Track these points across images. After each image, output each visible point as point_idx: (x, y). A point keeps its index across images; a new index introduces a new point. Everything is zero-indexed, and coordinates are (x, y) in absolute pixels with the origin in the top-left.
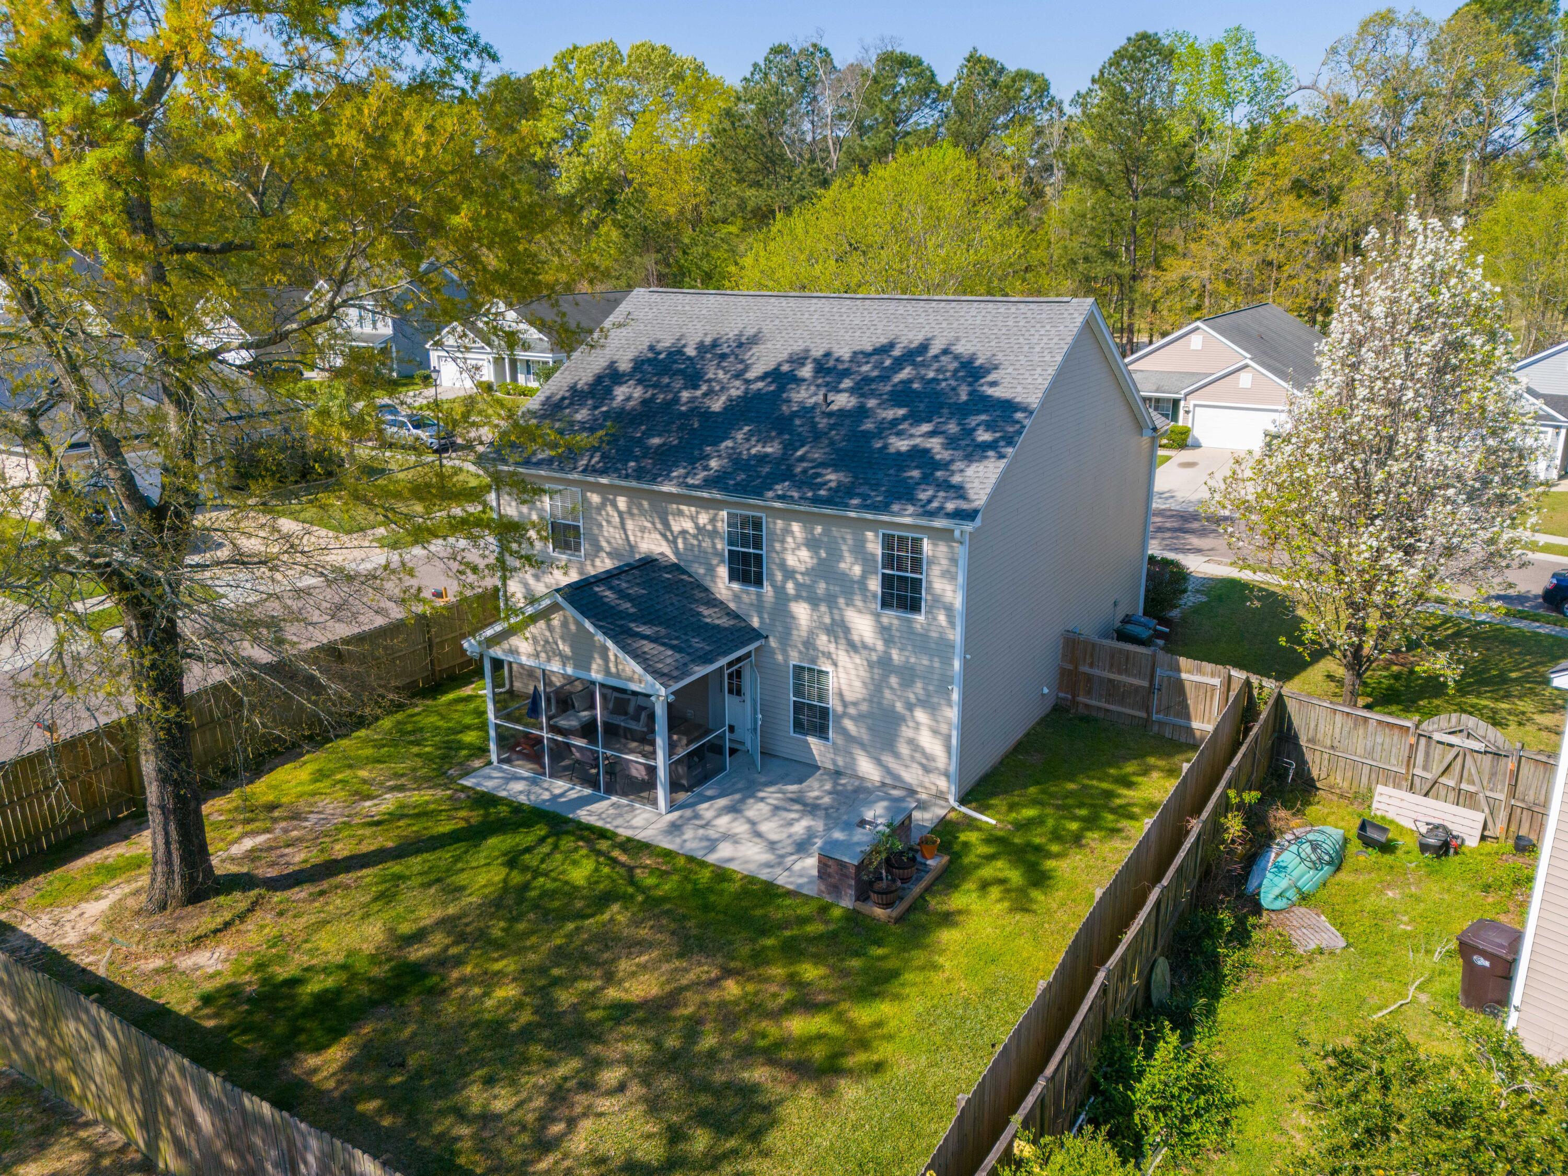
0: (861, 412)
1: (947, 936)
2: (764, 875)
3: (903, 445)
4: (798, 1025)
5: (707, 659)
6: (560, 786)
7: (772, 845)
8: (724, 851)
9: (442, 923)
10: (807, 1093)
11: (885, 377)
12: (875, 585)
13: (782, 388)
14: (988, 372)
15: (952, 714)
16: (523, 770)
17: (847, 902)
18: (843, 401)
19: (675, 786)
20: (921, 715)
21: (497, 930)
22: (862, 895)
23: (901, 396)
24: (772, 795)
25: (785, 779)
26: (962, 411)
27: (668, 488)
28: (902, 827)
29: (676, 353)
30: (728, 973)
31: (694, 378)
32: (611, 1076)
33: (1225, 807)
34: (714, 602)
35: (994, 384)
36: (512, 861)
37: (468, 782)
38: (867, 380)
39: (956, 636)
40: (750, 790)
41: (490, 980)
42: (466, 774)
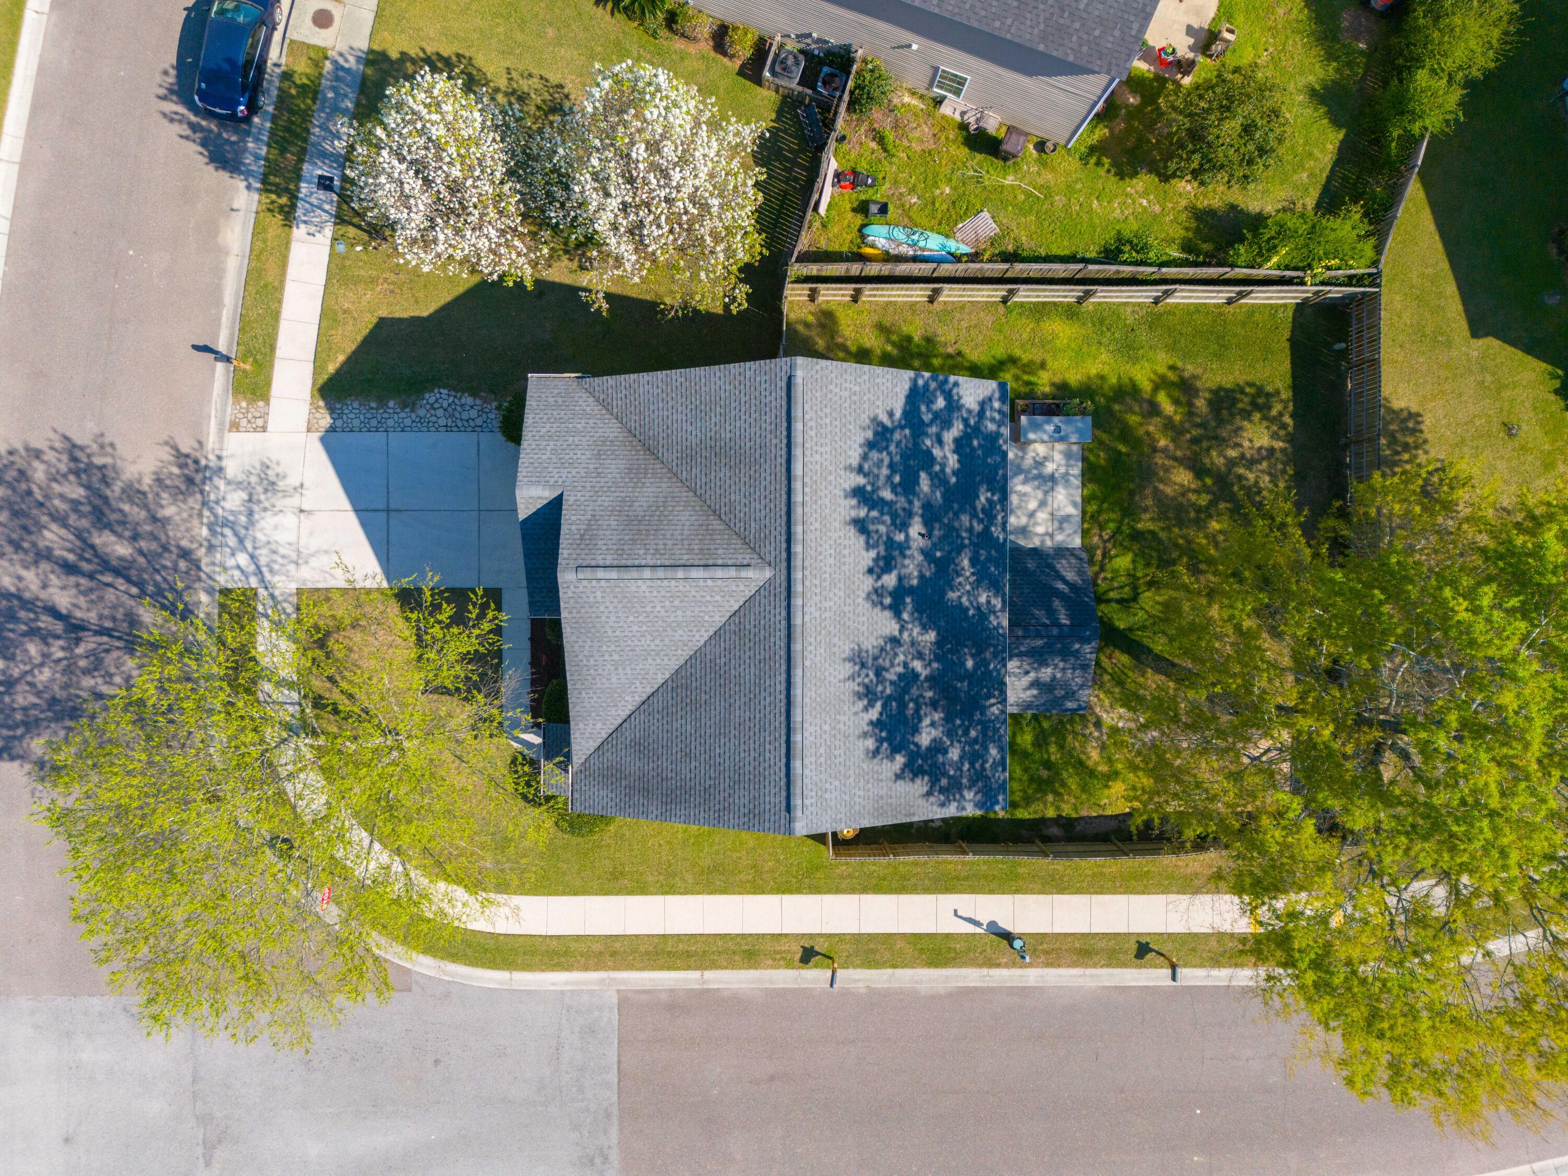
0: (926, 511)
3: (953, 461)
11: (891, 510)
13: (909, 590)
14: (881, 424)
23: (907, 484)
30: (1155, 450)
32: (1232, 453)
35: (891, 414)
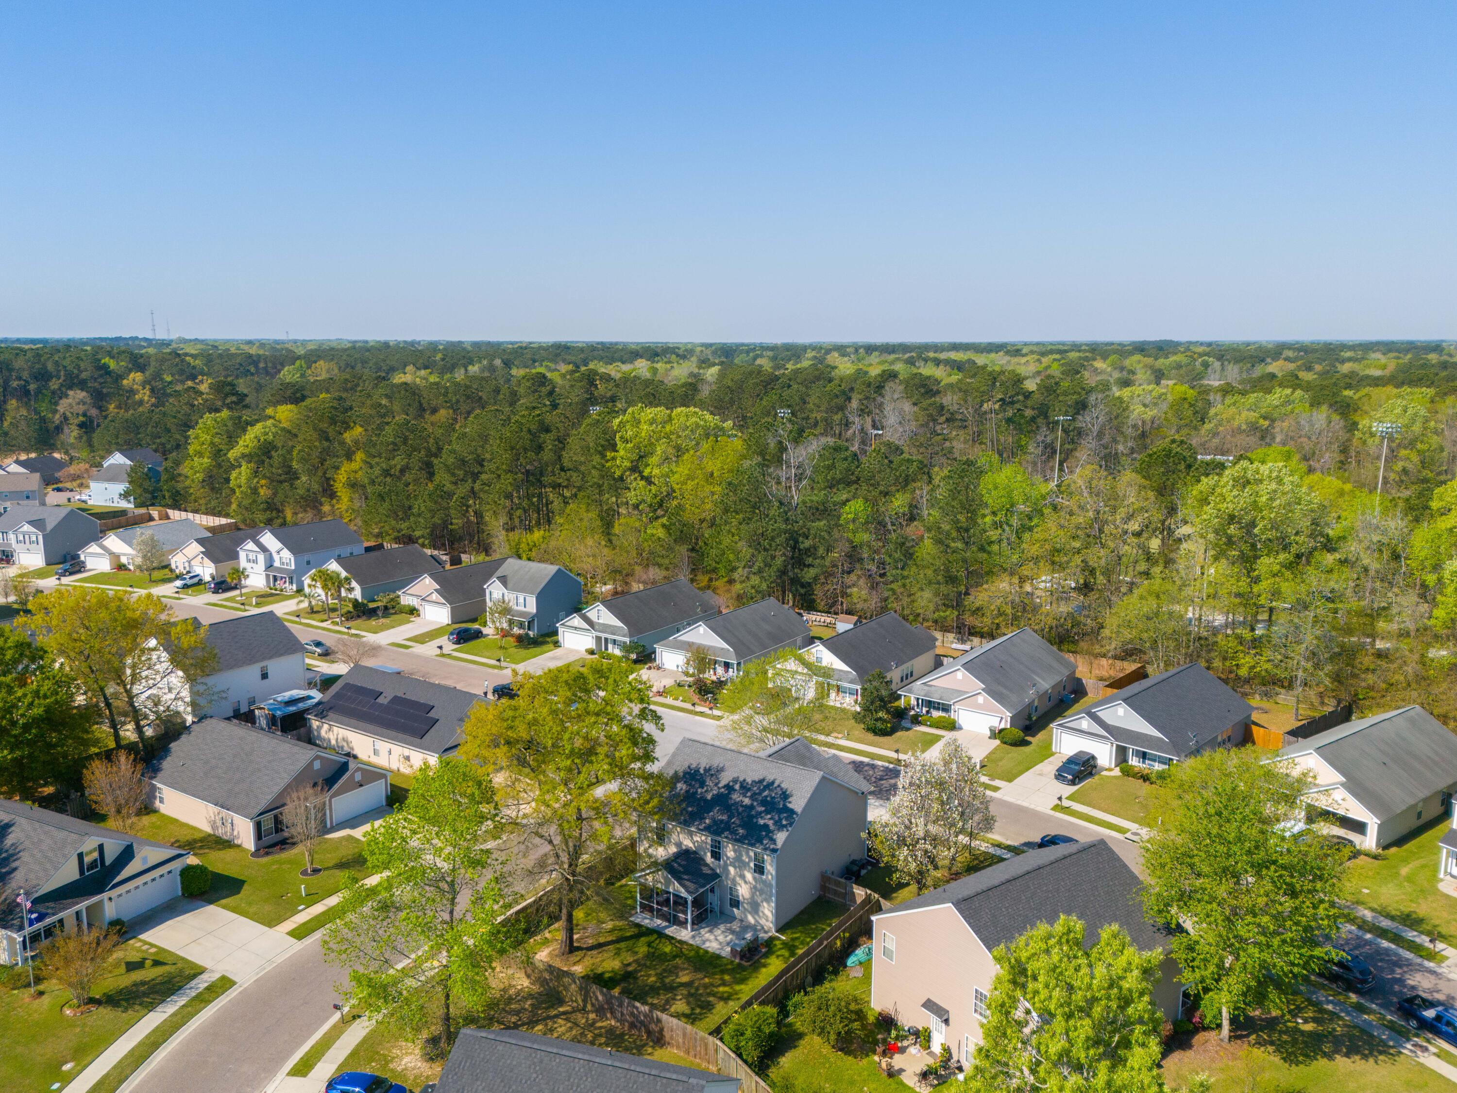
0: (752, 807)
1: (764, 970)
2: (717, 952)
3: (762, 822)
4: (721, 989)
5: (704, 886)
6: (659, 922)
7: (721, 943)
8: (707, 944)
9: (635, 961)
10: (722, 1003)
11: (760, 794)
12: (752, 865)
13: (729, 793)
14: (789, 797)
15: (773, 905)
16: (647, 915)
17: (737, 961)
18: (747, 801)
19: (693, 924)
20: (765, 904)
21: (648, 963)
22: (741, 959)
23: (764, 802)
24: (722, 927)
25: (726, 922)
26: (780, 811)
27: (693, 829)
28: (756, 939)
29: (697, 771)
30: (706, 976)
31: (702, 784)
33: (836, 938)
34: (707, 865)
35: (790, 802)
36: (649, 945)
37: (632, 919)
38: (755, 794)
39: (774, 883)
40: (716, 925)
41: (649, 976)
42: (632, 915)
